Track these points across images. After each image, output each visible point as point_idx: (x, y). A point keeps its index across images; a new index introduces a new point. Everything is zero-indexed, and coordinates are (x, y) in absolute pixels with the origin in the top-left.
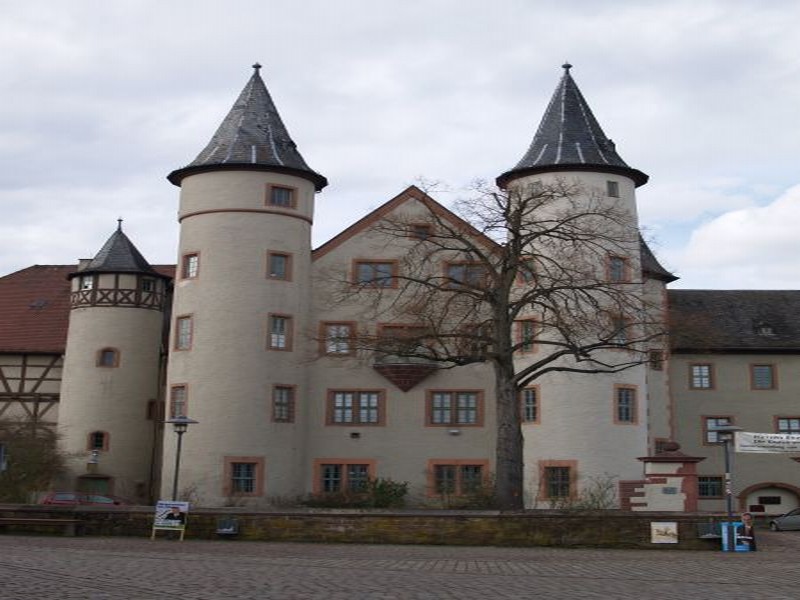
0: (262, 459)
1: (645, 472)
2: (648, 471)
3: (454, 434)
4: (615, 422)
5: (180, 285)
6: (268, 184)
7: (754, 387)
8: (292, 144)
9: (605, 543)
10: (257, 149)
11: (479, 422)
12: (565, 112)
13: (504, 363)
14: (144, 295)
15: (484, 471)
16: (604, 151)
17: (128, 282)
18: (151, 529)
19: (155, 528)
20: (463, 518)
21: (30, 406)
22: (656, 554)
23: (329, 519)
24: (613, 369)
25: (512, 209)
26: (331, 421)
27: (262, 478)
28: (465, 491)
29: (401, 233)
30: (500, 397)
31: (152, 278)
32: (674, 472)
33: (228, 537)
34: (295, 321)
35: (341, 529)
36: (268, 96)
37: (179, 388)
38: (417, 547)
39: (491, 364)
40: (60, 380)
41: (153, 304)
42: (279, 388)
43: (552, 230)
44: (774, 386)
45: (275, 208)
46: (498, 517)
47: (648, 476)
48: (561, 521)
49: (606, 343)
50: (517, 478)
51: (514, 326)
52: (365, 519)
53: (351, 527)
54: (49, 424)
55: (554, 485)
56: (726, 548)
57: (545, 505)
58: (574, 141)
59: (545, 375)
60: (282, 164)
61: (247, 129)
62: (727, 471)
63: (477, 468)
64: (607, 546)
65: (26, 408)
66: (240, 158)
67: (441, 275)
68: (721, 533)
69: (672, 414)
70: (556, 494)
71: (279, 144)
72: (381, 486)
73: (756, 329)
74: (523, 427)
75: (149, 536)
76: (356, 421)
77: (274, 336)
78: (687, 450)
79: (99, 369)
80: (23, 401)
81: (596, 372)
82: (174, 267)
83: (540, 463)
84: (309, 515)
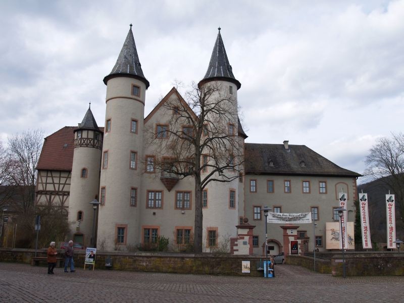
0: (127, 225)
1: (237, 233)
2: (239, 233)
3: (183, 213)
4: (229, 208)
5: (105, 135)
6: (132, 84)
7: (268, 192)
8: (140, 65)
9: (227, 273)
10: (130, 66)
11: (190, 208)
12: (219, 52)
13: (198, 176)
14: (96, 141)
15: (191, 232)
16: (229, 71)
17: (91, 134)
18: (84, 263)
19: (85, 263)
20: (183, 258)
21: (61, 197)
22: (244, 279)
23: (141, 258)
24: (229, 180)
25: (202, 97)
26: (147, 207)
27: (126, 235)
28: (185, 243)
29: (169, 108)
30: (196, 194)
31: (98, 133)
32: (246, 234)
33: (109, 268)
34: (138, 154)
35: (144, 264)
36: (134, 40)
37: (104, 188)
38: (168, 275)
39: (194, 178)
40: (70, 184)
41: (98, 147)
42: (133, 189)
43: (213, 108)
44: (273, 191)
45: (134, 97)
46: (194, 257)
47: (239, 235)
48: (214, 260)
49: (228, 166)
50: (200, 236)
51: (201, 157)
52: (152, 259)
53: (148, 263)
54: (66, 207)
55: (211, 240)
56: (265, 276)
57: (208, 250)
58: (220, 66)
59: (209, 183)
60: (136, 74)
61: (127, 57)
62: (266, 233)
63: (189, 231)
64: (229, 274)
65: (60, 198)
66: (124, 71)
67: (181, 130)
68: (263, 268)
69: (245, 204)
70: (211, 245)
71: (136, 64)
72: (161, 240)
73: (269, 163)
74: (203, 210)
75: (83, 267)
76: (155, 207)
77: (132, 162)
78: (251, 223)
79: (81, 178)
80: (59, 195)
81: (224, 181)
82: (103, 128)
83: (208, 228)
84: (135, 256)
